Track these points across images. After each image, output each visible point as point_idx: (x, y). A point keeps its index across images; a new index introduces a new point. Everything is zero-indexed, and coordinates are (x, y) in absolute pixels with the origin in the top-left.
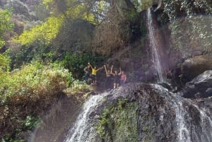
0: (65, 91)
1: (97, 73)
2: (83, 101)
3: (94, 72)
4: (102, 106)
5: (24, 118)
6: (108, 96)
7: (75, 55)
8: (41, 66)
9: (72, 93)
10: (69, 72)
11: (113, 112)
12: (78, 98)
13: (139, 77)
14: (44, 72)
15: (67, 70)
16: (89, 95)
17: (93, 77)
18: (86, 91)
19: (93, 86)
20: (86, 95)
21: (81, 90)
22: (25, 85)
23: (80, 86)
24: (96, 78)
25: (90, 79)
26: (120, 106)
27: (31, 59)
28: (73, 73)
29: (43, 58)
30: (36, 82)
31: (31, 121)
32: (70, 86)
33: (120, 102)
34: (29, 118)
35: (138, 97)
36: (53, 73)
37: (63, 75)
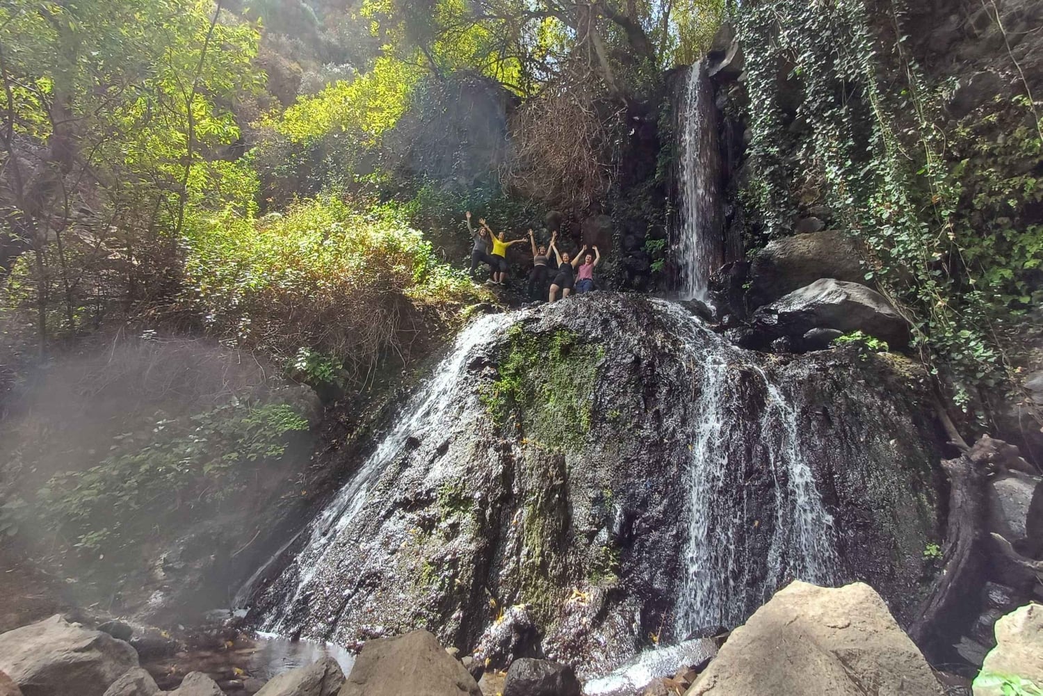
0: (407, 291)
1: (508, 249)
2: (458, 326)
3: (498, 247)
4: (508, 346)
5: (293, 352)
6: (527, 321)
7: (447, 188)
8: (346, 211)
9: (429, 300)
10: (425, 238)
11: (533, 364)
12: (443, 316)
13: (632, 276)
14: (351, 234)
15: (418, 234)
16: (475, 311)
17: (495, 262)
18: (467, 298)
19: (490, 286)
20: (465, 311)
21: (454, 295)
22: (294, 263)
23: (453, 285)
24: (503, 265)
25: (487, 266)
26: (556, 350)
27: (318, 187)
28: (434, 245)
29: (354, 187)
30: (327, 257)
31: (309, 360)
32: (423, 279)
33: (558, 340)
34: (304, 352)
35: (611, 332)
36: (376, 235)
37: (407, 247)
